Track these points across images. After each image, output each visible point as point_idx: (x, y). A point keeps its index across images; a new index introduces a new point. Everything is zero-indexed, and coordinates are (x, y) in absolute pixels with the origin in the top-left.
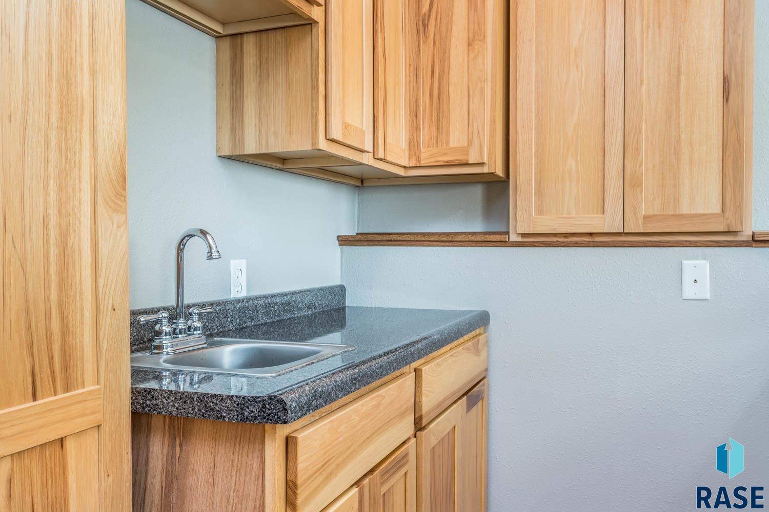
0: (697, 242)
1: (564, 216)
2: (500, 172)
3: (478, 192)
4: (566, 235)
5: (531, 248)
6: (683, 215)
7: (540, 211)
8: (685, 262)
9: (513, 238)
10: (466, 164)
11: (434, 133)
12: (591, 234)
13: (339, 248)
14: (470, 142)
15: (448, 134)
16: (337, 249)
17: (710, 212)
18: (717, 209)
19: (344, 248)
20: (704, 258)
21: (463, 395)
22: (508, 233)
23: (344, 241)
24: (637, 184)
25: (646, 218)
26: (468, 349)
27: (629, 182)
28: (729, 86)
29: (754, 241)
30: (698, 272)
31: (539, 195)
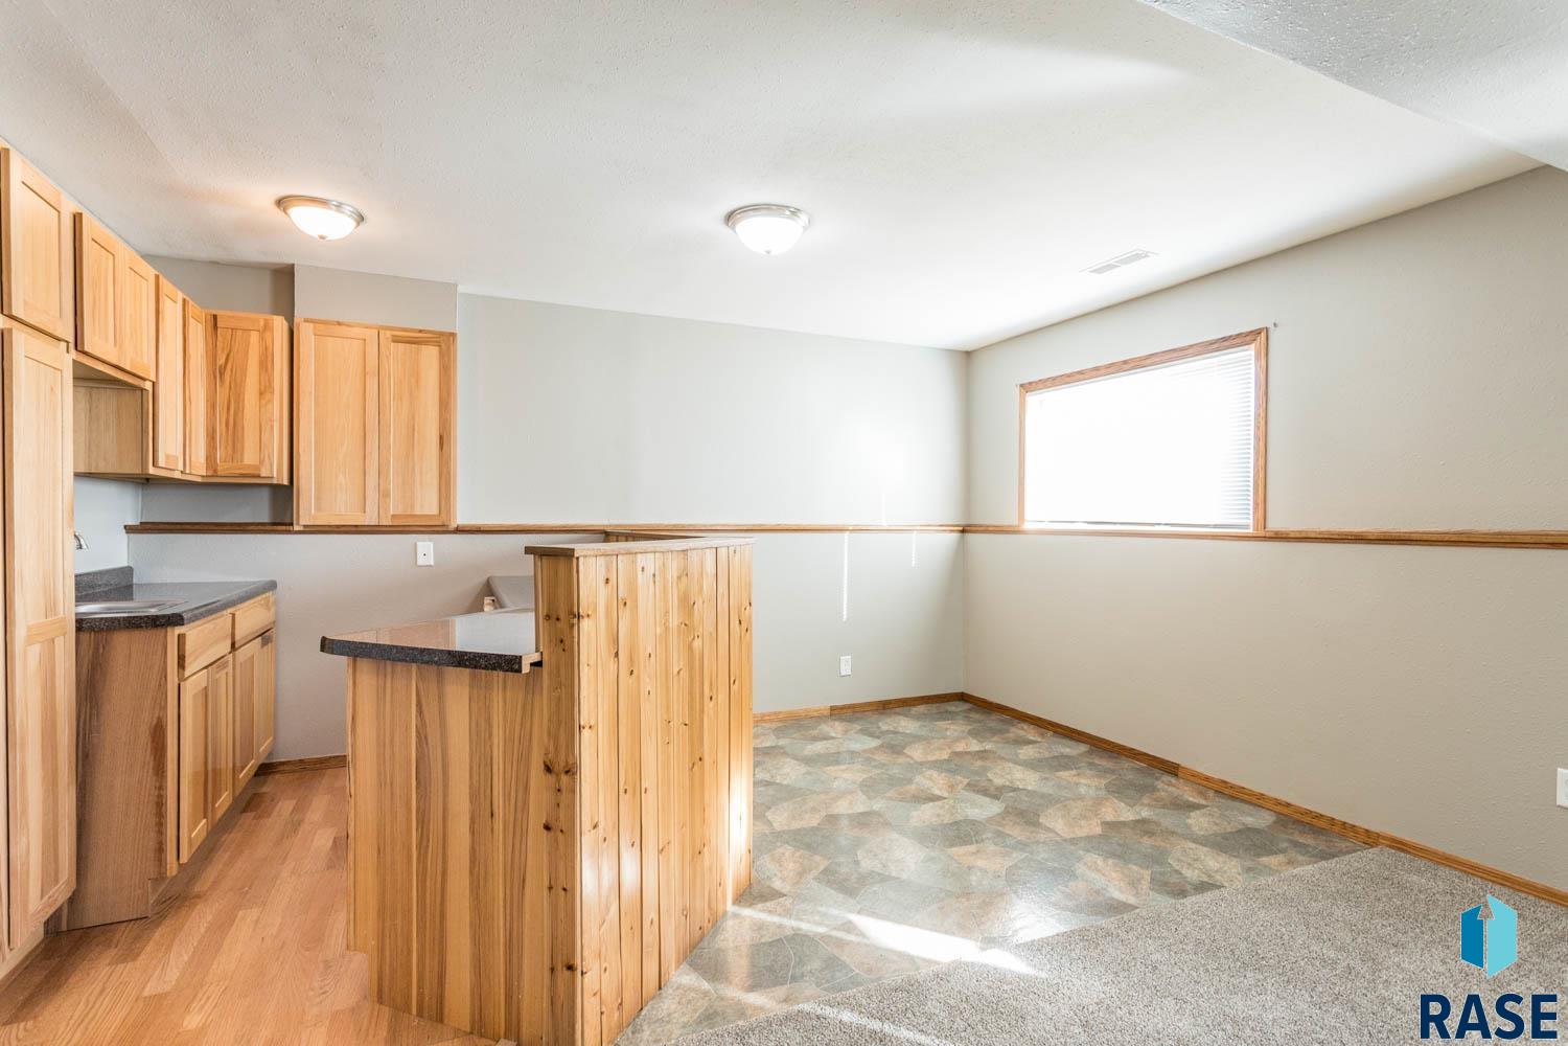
0: (425, 531)
1: (337, 513)
2: (286, 482)
3: (265, 494)
4: (338, 526)
5: (311, 536)
6: (416, 515)
7: (318, 509)
8: (418, 543)
9: (296, 528)
11: (230, 452)
12: (356, 526)
13: (126, 536)
14: (262, 462)
15: (242, 455)
16: (124, 536)
17: (433, 514)
18: (437, 512)
19: (132, 535)
20: (430, 541)
21: (260, 636)
22: (292, 524)
23: (129, 529)
24: (387, 495)
25: (393, 516)
26: (262, 605)
27: (384, 494)
28: (443, 441)
29: (459, 531)
30: (427, 549)
31: (318, 499)
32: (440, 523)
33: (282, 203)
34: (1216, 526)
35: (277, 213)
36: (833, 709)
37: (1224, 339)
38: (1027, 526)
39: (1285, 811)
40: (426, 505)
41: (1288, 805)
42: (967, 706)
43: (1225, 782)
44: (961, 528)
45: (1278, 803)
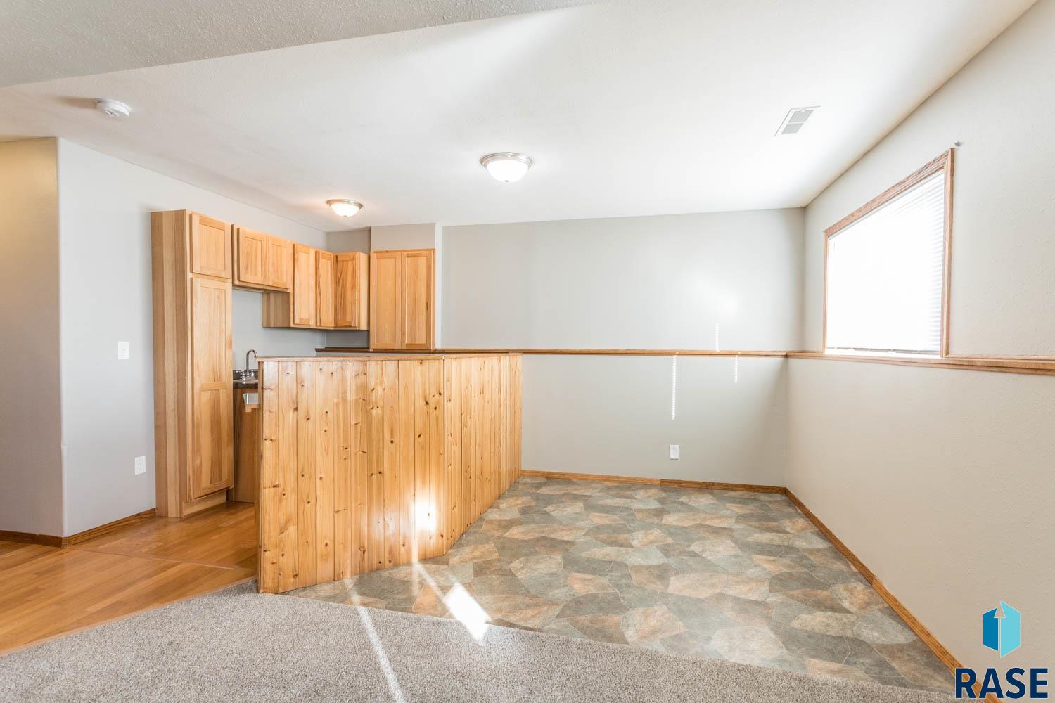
1: (385, 343)
2: (366, 329)
6: (416, 344)
10: (351, 327)
11: (342, 316)
12: (392, 349)
14: (359, 321)
15: (346, 317)
22: (369, 349)
23: (317, 350)
24: (404, 334)
25: (407, 344)
28: (428, 305)
29: (435, 352)
31: (378, 337)
32: (426, 348)
33: (329, 202)
34: (920, 352)
35: (327, 206)
36: (663, 481)
38: (828, 352)
39: (925, 639)
40: (421, 339)
41: (928, 634)
42: (784, 498)
43: (896, 600)
44: (784, 354)
45: (923, 630)
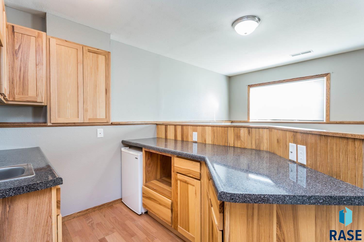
0: (100, 125)
1: (67, 118)
4: (67, 123)
5: (55, 127)
6: (97, 119)
8: (98, 129)
9: (49, 124)
10: (36, 102)
12: (74, 123)
15: (28, 91)
17: (103, 118)
18: (105, 118)
20: (102, 128)
24: (87, 111)
25: (89, 119)
27: (85, 110)
28: (107, 91)
29: (112, 124)
30: (101, 131)
31: (59, 112)
32: (106, 122)
37: (317, 75)
38: (251, 121)
40: (101, 115)
44: (231, 122)
